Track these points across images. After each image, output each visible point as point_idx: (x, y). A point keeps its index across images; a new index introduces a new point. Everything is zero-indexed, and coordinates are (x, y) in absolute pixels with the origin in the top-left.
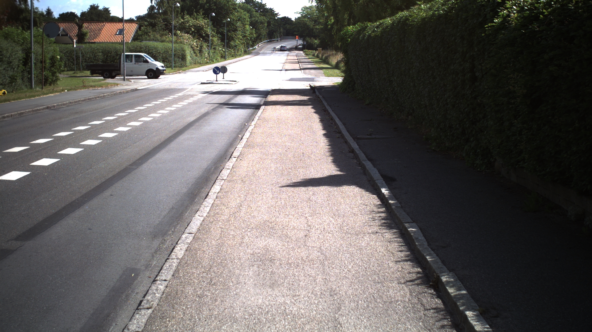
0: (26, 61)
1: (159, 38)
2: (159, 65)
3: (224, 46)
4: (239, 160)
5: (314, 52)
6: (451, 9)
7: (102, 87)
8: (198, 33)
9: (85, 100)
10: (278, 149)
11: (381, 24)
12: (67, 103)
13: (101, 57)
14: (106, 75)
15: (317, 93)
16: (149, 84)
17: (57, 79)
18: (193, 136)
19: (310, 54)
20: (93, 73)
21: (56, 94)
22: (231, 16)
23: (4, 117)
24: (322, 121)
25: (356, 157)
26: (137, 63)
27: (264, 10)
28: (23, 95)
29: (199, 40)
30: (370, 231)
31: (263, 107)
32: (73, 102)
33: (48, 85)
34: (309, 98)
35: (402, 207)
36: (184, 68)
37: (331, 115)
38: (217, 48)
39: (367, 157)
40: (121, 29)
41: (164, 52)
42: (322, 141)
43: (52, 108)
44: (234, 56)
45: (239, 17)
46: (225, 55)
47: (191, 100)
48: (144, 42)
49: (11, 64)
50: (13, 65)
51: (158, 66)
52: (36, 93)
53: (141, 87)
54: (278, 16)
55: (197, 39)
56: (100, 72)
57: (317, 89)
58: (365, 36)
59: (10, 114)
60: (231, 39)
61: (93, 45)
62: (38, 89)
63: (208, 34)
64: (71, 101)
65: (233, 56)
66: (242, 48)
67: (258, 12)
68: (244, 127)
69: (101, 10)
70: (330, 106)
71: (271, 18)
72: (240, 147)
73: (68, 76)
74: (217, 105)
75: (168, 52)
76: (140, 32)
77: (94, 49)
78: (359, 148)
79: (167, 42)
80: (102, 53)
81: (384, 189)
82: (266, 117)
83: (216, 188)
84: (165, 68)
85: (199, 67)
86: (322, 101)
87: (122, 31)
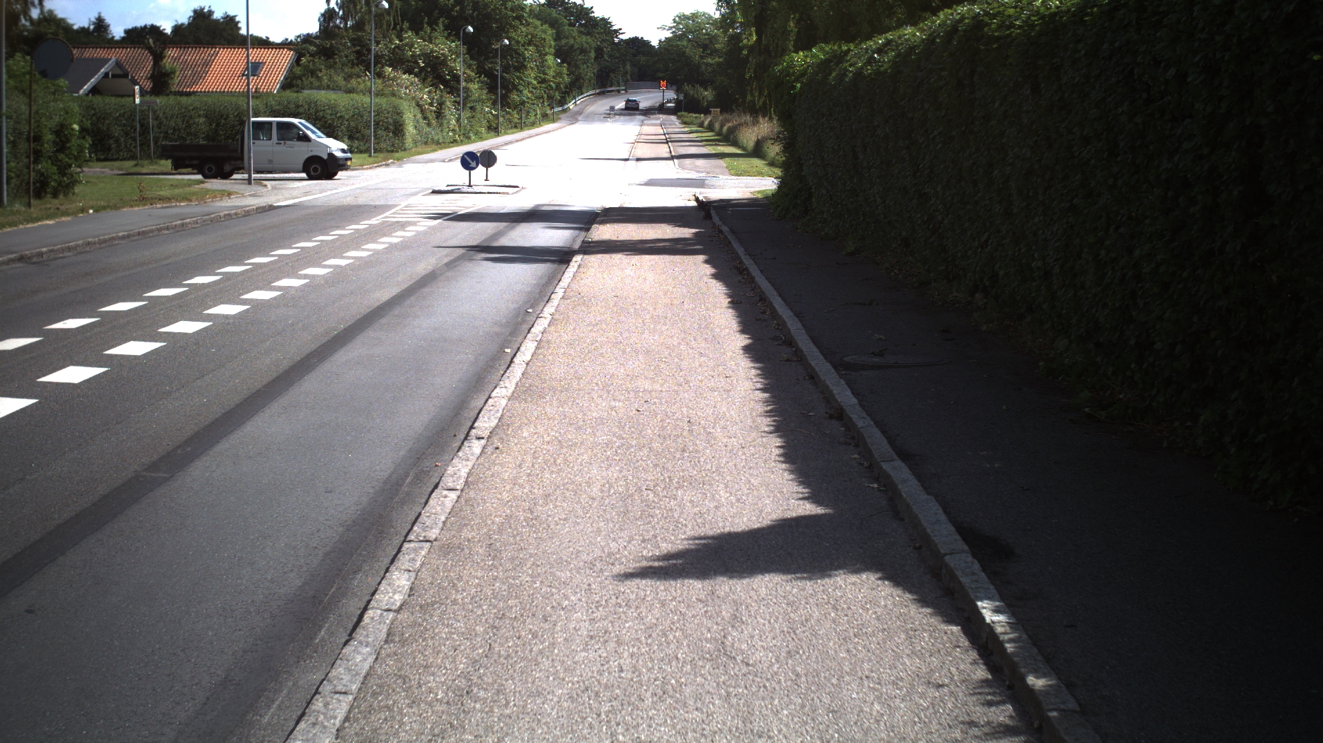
1: (342, 83)
2: (336, 147)
3: (494, 103)
4: (489, 450)
5: (701, 118)
7: (191, 201)
8: (435, 73)
10: (613, 403)
13: (204, 128)
14: (210, 169)
15: (716, 219)
16: (306, 194)
17: (74, 181)
19: (692, 123)
20: (179, 165)
21: (63, 219)
22: (513, 35)
24: (735, 304)
25: (854, 439)
26: (282, 142)
27: (589, 22)
29: (436, 88)
31: (578, 259)
32: (95, 243)
33: (47, 195)
34: (696, 234)
35: (1083, 712)
36: (399, 154)
37: (759, 287)
38: (478, 107)
40: (255, 63)
41: (353, 116)
44: (518, 126)
45: (530, 37)
46: (497, 124)
47: (398, 237)
48: (306, 92)
51: (333, 149)
52: (7, 219)
53: (286, 199)
54: (620, 36)
55: (431, 86)
56: (195, 162)
57: (715, 208)
58: (847, 76)
60: (509, 87)
61: (186, 100)
63: (456, 74)
64: (90, 240)
65: (516, 127)
66: (537, 108)
67: (574, 26)
68: (524, 321)
69: (219, 20)
70: (754, 258)
71: (604, 41)
73: (121, 172)
74: (461, 251)
75: (362, 117)
76: (299, 68)
77: (186, 108)
78: (861, 405)
79: (362, 91)
80: (206, 117)
81: (987, 603)
82: (585, 291)
84: (349, 155)
85: (435, 150)
86: (730, 243)
87: (259, 66)
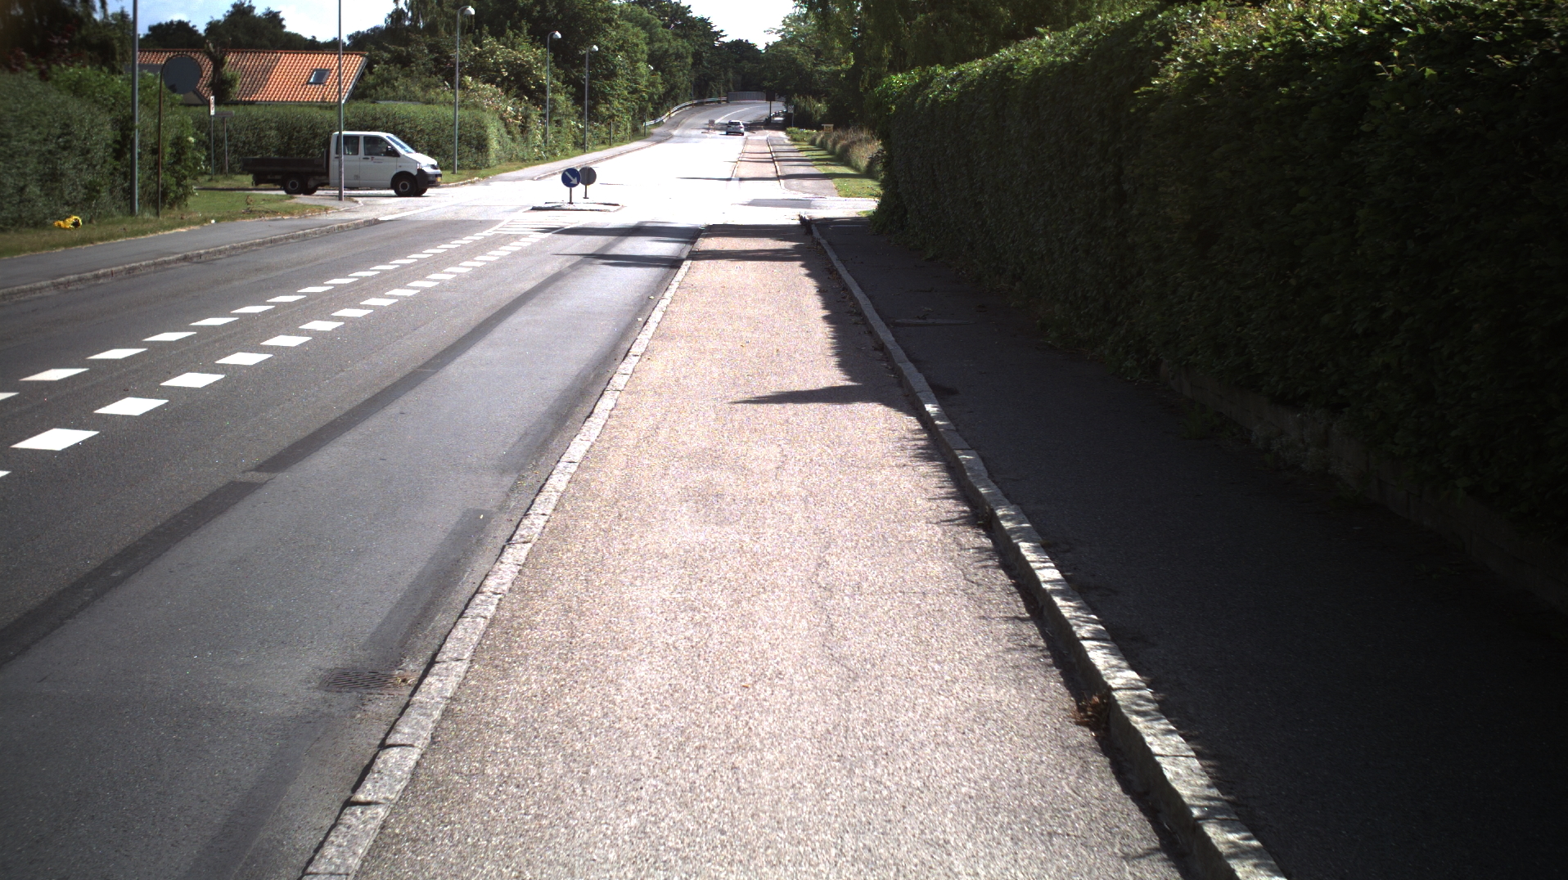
0: (122, 147)
1: (420, 94)
2: (426, 162)
3: (581, 116)
4: (644, 360)
5: (812, 134)
6: (1084, 53)
7: (292, 214)
8: (518, 82)
9: (263, 243)
10: (724, 343)
11: (960, 73)
12: (226, 249)
13: (275, 141)
14: (293, 185)
15: (816, 234)
16: (402, 209)
17: (187, 193)
18: (538, 317)
19: (803, 140)
20: (261, 180)
21: (192, 228)
22: (602, 40)
23: (97, 277)
24: (821, 291)
25: (888, 356)
26: (370, 157)
27: (686, 23)
28: (118, 229)
29: (521, 99)
30: (894, 464)
31: (687, 263)
32: (239, 248)
33: (167, 206)
34: (796, 246)
35: (957, 430)
36: (483, 172)
37: (844, 281)
38: (565, 120)
39: (908, 356)
40: (320, 69)
41: (434, 130)
42: (820, 330)
43: (195, 260)
44: (607, 142)
45: (621, 42)
46: (585, 139)
47: (515, 247)
48: (383, 104)
49: (89, 156)
50: (93, 157)
51: (423, 164)
52: (145, 226)
53: (386, 215)
54: (721, 39)
55: (515, 97)
56: (278, 177)
57: (816, 225)
58: (926, 101)
59: (109, 270)
60: (598, 97)
61: (254, 110)
62: (147, 215)
63: (542, 84)
64: (233, 245)
65: (603, 143)
66: (626, 121)
67: (669, 27)
68: (647, 304)
69: (261, 17)
70: (844, 262)
71: (703, 44)
72: (644, 339)
74: (579, 258)
75: (443, 131)
76: (373, 77)
77: (256, 119)
78: (896, 341)
79: (441, 103)
80: (278, 129)
81: (930, 405)
82: (697, 283)
83: (606, 403)
84: (439, 171)
85: (520, 168)
86: (826, 252)
87: (324, 74)
